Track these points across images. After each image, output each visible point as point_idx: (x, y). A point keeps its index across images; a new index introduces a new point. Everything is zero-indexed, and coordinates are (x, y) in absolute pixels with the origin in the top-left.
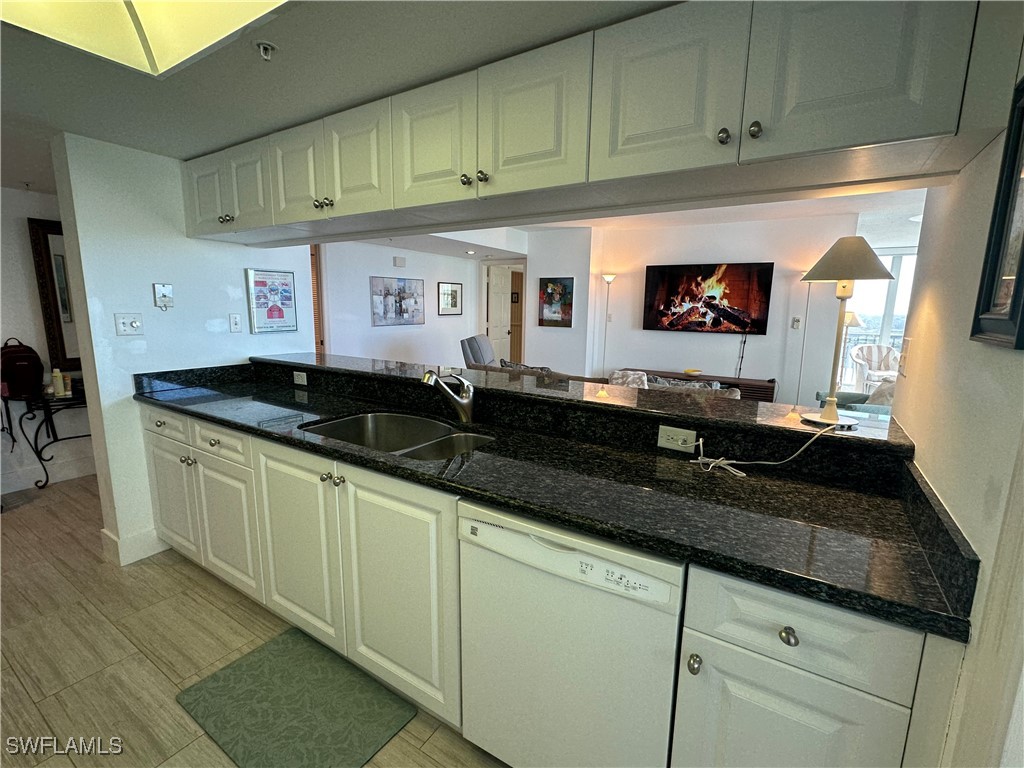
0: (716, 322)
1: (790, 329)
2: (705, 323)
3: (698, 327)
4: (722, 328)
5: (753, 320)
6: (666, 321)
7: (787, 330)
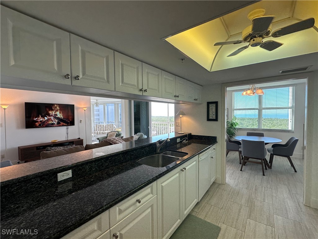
0: (58, 123)
1: (80, 123)
2: (54, 123)
3: (52, 125)
4: (61, 125)
5: (70, 122)
6: (37, 124)
7: (79, 123)
